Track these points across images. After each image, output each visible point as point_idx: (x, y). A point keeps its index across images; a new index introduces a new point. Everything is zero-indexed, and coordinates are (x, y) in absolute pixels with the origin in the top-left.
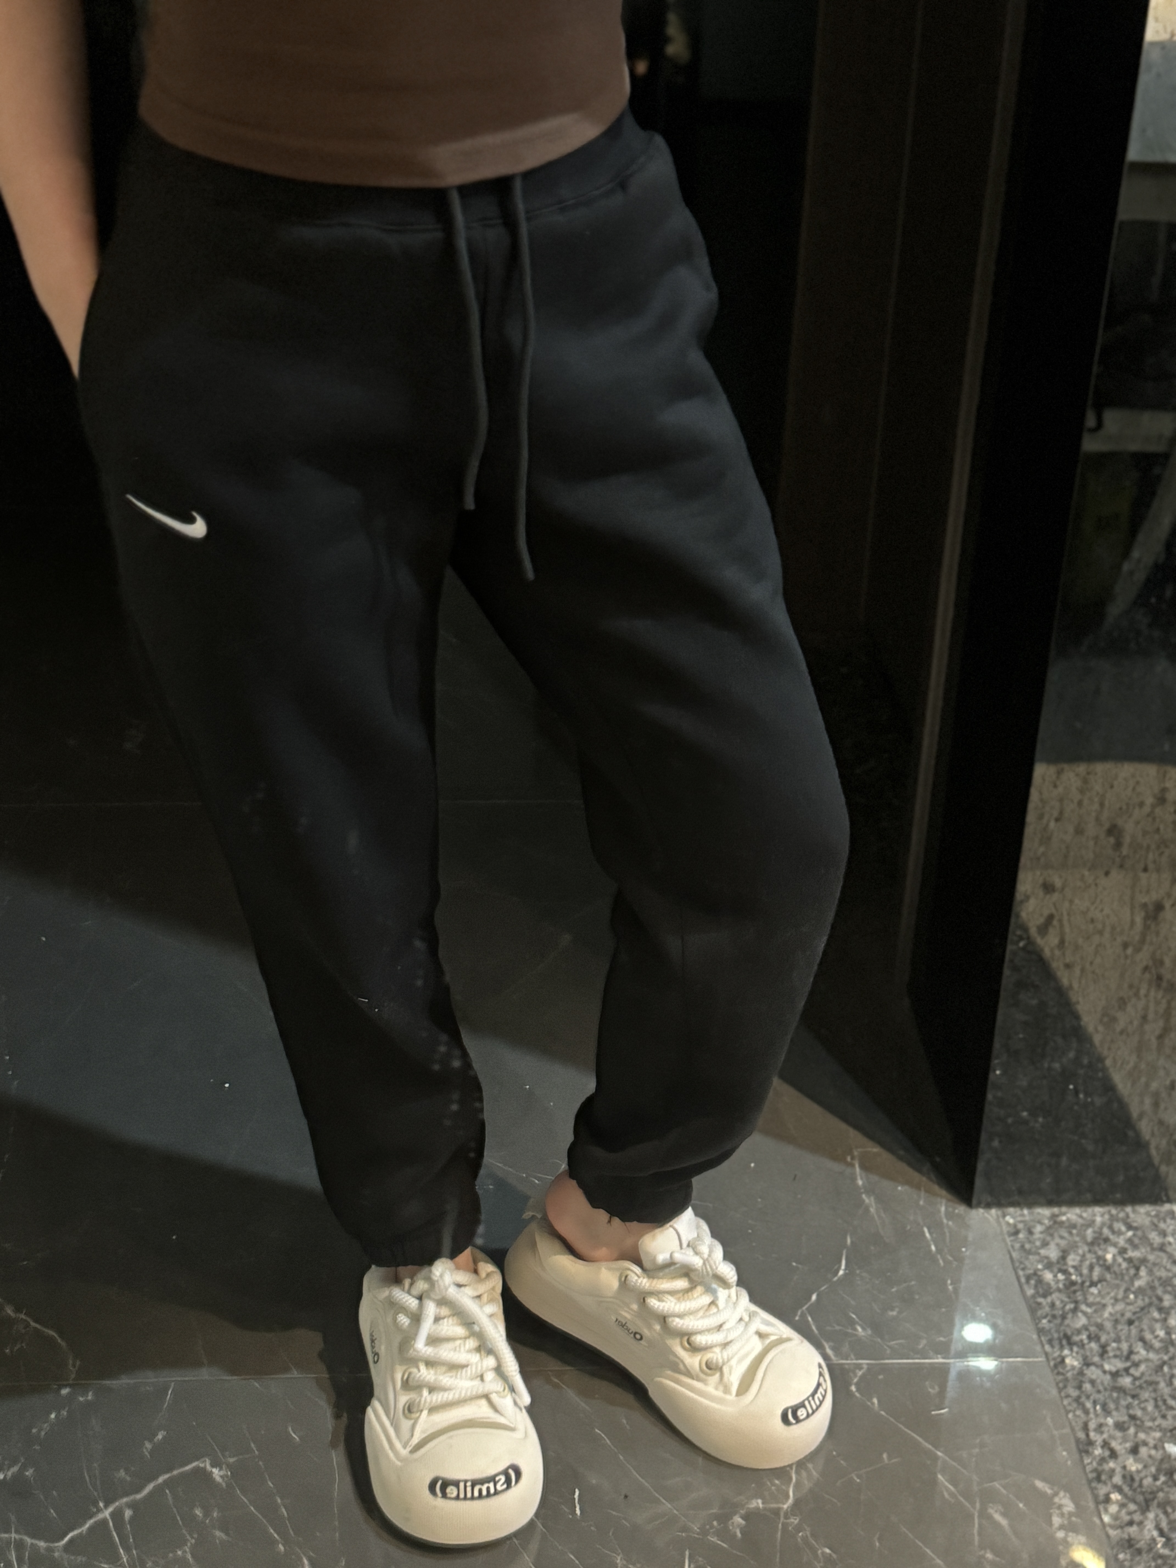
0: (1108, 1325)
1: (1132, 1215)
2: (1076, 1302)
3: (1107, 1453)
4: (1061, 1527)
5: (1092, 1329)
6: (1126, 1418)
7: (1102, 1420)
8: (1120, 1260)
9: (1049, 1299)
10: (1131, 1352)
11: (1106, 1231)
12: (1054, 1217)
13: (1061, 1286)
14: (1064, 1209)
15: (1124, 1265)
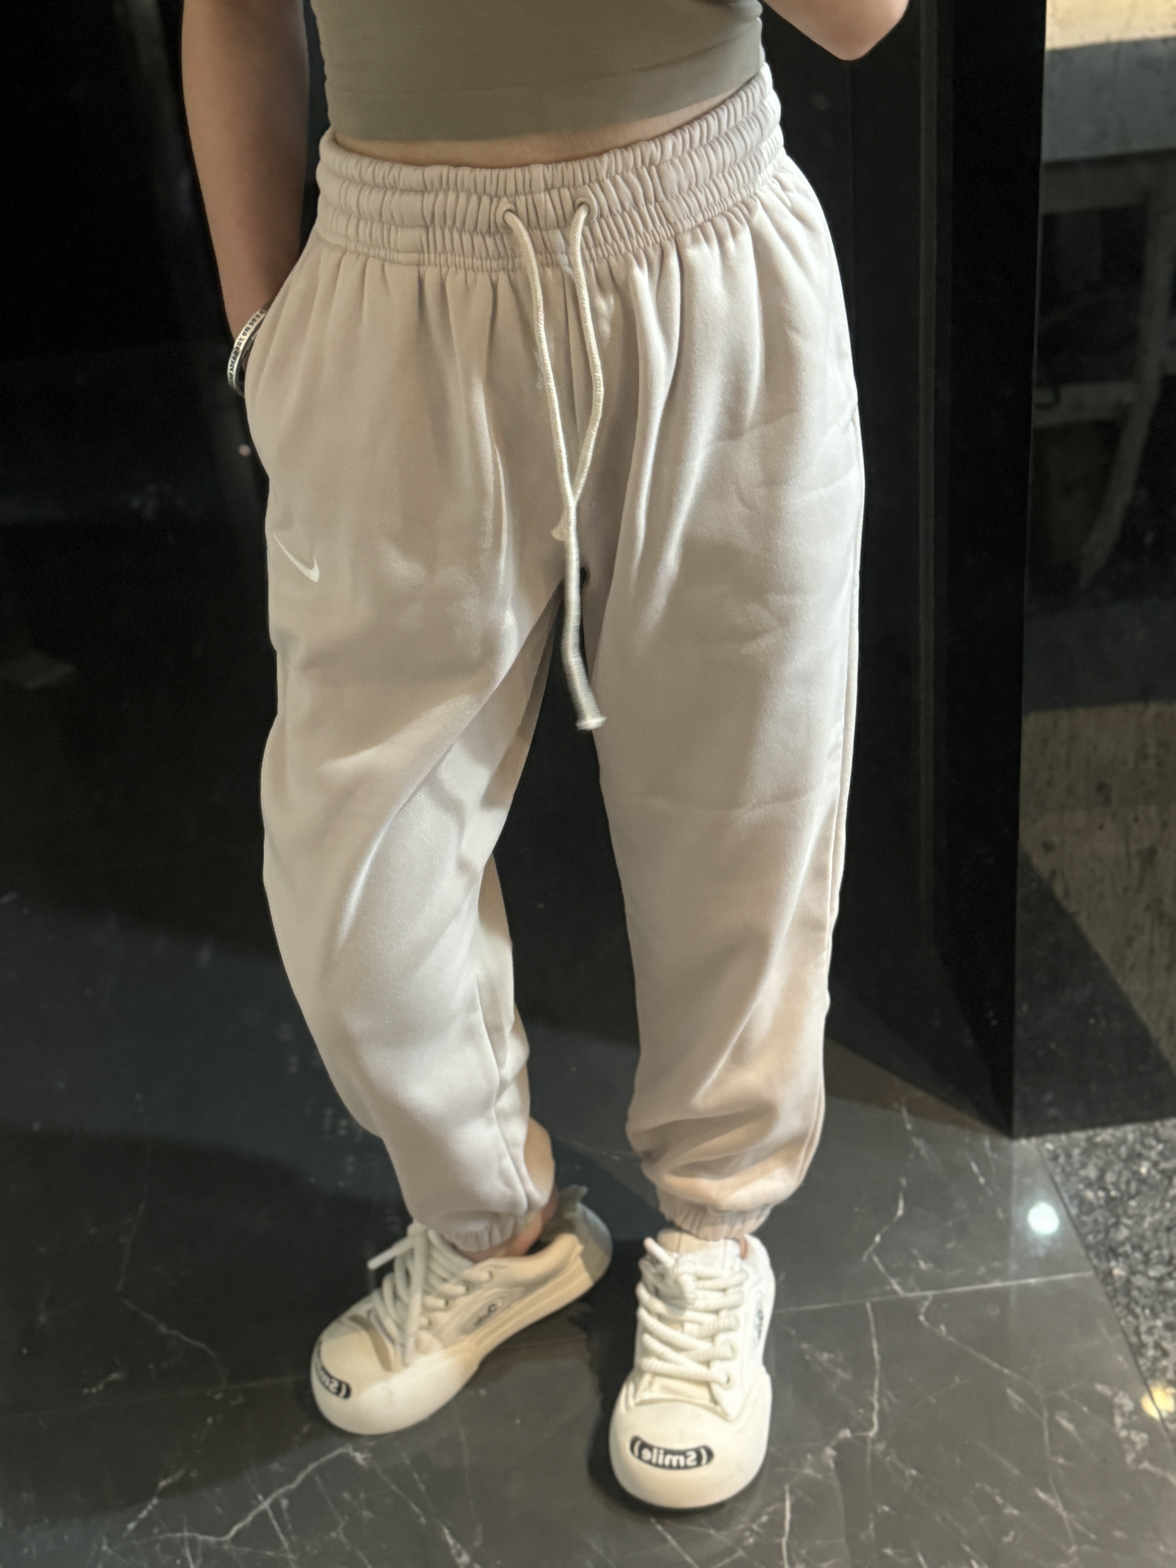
0: (1149, 1234)
1: (1161, 1130)
2: (1118, 1217)
3: (1159, 1353)
4: (1125, 1427)
5: (1135, 1240)
7: (1151, 1323)
8: (1154, 1172)
9: (1092, 1216)
11: (1138, 1147)
12: (1089, 1140)
13: (1102, 1202)
14: (1098, 1131)
15: (1158, 1177)
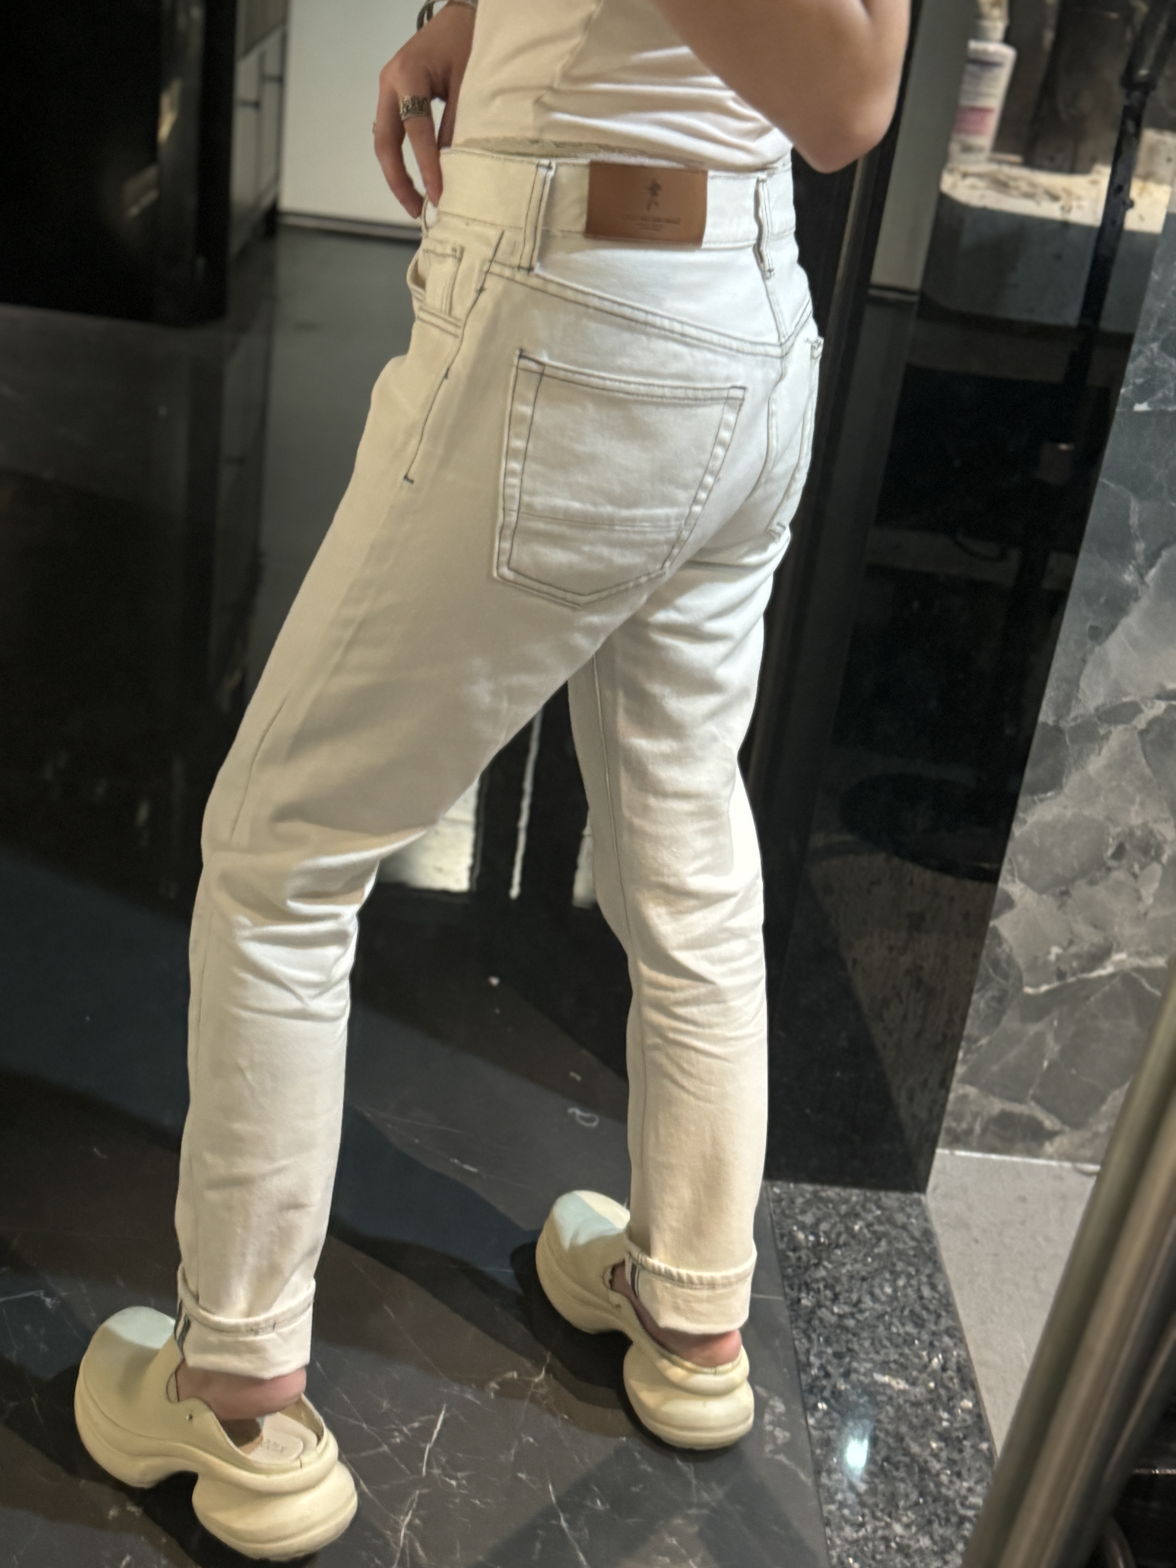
0: (844, 1279)
1: (884, 1199)
2: (820, 1260)
3: (822, 1374)
4: (771, 1423)
5: (830, 1281)
6: (844, 1350)
7: (823, 1349)
8: (865, 1231)
9: (797, 1254)
10: (859, 1301)
11: (858, 1209)
12: (815, 1193)
13: (810, 1244)
14: (826, 1187)
15: (868, 1235)
